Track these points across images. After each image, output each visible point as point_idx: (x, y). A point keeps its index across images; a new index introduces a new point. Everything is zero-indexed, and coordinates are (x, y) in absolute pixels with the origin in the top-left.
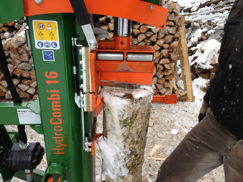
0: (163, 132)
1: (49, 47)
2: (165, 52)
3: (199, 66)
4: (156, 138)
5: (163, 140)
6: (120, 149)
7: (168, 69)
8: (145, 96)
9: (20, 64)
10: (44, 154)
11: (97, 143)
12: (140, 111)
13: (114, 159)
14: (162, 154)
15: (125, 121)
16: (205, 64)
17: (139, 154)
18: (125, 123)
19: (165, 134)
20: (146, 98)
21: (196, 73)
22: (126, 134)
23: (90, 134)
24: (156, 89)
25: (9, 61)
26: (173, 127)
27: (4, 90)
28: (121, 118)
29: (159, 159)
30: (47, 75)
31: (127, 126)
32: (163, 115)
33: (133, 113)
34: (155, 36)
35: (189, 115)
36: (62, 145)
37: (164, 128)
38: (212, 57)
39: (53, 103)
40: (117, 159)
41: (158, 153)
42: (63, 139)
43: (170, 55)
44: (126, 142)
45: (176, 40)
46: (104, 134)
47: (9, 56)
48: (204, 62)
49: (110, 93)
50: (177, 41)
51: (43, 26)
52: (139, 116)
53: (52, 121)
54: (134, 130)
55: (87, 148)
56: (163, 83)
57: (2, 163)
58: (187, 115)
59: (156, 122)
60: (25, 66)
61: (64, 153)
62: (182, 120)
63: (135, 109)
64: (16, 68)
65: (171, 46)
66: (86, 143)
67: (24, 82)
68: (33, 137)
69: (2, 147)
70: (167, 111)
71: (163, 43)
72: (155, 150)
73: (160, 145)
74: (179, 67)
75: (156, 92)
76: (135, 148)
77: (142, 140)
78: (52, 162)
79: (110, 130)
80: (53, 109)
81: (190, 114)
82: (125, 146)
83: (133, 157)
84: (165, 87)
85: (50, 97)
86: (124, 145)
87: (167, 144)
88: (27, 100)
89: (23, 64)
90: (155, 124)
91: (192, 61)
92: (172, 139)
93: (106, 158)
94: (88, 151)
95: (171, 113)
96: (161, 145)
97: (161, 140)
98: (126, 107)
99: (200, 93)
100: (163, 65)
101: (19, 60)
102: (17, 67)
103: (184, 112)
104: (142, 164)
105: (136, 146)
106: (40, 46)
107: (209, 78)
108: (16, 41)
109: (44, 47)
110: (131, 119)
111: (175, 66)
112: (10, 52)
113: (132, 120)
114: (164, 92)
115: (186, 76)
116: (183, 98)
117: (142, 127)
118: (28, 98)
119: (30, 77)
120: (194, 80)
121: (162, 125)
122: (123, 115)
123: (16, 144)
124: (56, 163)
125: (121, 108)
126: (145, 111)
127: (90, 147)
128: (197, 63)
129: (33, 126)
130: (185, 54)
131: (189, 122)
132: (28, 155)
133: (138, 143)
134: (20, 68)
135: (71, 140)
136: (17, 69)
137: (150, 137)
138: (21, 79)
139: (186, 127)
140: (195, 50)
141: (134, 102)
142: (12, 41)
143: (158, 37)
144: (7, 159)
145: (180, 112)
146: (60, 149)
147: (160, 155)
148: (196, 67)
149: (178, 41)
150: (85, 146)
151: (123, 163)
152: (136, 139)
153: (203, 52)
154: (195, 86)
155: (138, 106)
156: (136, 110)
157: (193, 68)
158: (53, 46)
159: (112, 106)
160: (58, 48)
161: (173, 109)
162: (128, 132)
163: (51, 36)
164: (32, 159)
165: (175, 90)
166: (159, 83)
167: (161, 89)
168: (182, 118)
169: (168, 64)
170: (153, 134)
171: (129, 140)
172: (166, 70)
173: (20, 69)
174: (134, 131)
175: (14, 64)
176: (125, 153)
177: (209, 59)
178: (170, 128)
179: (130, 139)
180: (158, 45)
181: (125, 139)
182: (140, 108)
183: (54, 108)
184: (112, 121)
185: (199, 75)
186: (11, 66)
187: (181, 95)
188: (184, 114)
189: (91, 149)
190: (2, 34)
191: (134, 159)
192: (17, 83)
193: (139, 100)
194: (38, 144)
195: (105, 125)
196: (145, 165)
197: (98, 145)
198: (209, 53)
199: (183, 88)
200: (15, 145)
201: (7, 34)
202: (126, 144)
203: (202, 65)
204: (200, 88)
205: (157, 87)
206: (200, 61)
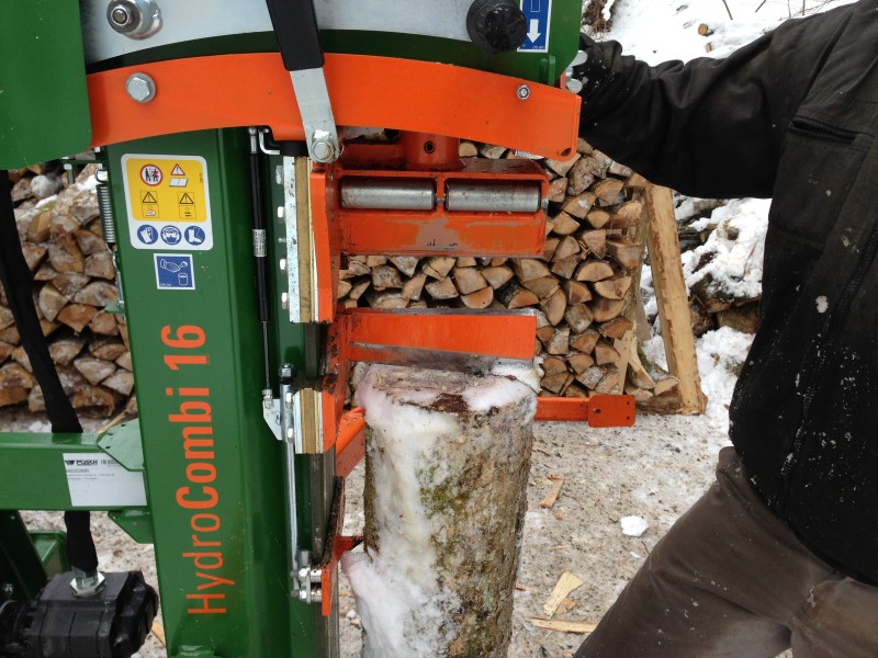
0: (593, 526)
1: (178, 241)
2: (595, 239)
3: (720, 288)
4: (567, 550)
5: (591, 555)
6: (425, 592)
7: (608, 300)
8: (511, 401)
9: (84, 286)
10: (155, 614)
11: (344, 570)
12: (492, 456)
13: (402, 627)
14: (587, 608)
15: (441, 490)
16: (740, 279)
17: (491, 609)
18: (439, 499)
19: (598, 535)
20: (511, 411)
21: (709, 311)
22: (443, 539)
23: (318, 541)
24: (565, 369)
25: (44, 278)
26: (627, 507)
27: (24, 381)
28: (427, 480)
29: (578, 628)
30: (169, 336)
31: (445, 510)
32: (590, 463)
33: (467, 461)
34: (562, 184)
35: (686, 464)
36: (217, 581)
37: (595, 512)
39: (187, 432)
40: (413, 630)
41: (572, 606)
42: (221, 560)
43: (616, 248)
44: (443, 565)
45: (634, 196)
46: (369, 539)
47: (45, 261)
48: (739, 272)
49: (388, 394)
50: (639, 199)
51: (159, 174)
52: (489, 472)
53: (185, 497)
54: (471, 523)
55: (305, 588)
56: (591, 349)
57: (7, 646)
58: (680, 466)
59: (567, 490)
60: (101, 293)
61: (223, 611)
62: (660, 483)
63: (474, 448)
64: (69, 303)
65: (616, 217)
66: (303, 573)
67: (95, 350)
68: (123, 549)
69: (9, 588)
70: (606, 448)
71: (587, 207)
72: (563, 595)
73: (580, 575)
74: (650, 290)
75: (567, 380)
76: (477, 588)
77: (504, 557)
78: (185, 644)
79: (389, 524)
80: (189, 455)
81: (691, 460)
82: (440, 582)
83: (472, 619)
84: (599, 362)
85: (179, 413)
86: (437, 576)
87: (608, 572)
88: (104, 413)
89: (96, 286)
90: (564, 499)
91: (697, 270)
92: (625, 553)
93: (375, 627)
94: (309, 601)
95: (622, 457)
96: (586, 577)
97: (583, 559)
98: (443, 443)
100: (589, 285)
101: (82, 273)
102: (73, 297)
103: (670, 453)
104: (506, 647)
105: (482, 582)
106: (147, 239)
108: (70, 207)
109: (160, 244)
110: (460, 484)
111: (633, 287)
112: (51, 247)
113: (464, 489)
114: (594, 380)
115: (673, 324)
116: (665, 401)
117: (501, 513)
118: (107, 407)
119: (119, 334)
120: (704, 336)
121: (589, 500)
122: (433, 470)
123: (58, 577)
124: (197, 647)
125: (426, 446)
126: (509, 456)
127: (315, 585)
128: (715, 277)
129: (116, 513)
130: (666, 246)
132: (101, 617)
133: (488, 570)
134: (85, 302)
135: (249, 564)
136: (74, 306)
137: (546, 545)
138: (84, 341)
139: (675, 508)
140: (708, 230)
141: (469, 425)
142: (57, 207)
143: (571, 189)
144: (27, 632)
145: (653, 452)
146: (210, 596)
147: (579, 612)
148: (711, 290)
149: (643, 199)
150: (300, 583)
151: (436, 644)
152: (479, 557)
153: (733, 236)
154: (709, 358)
155: (485, 438)
156: (478, 452)
157: (698, 295)
158: (192, 238)
159: (393, 440)
160: (208, 244)
161: (628, 442)
162: (452, 531)
163: (183, 208)
164: (114, 632)
165: (636, 374)
166: (575, 350)
167: (584, 371)
168: (662, 473)
169: (607, 282)
170: (555, 535)
171: (456, 560)
172: (602, 302)
173: (85, 305)
174: (471, 528)
175: (62, 286)
176: (440, 605)
177: (757, 261)
178: (616, 512)
179: (459, 555)
180: (572, 216)
181: (442, 554)
182: (494, 445)
183: (192, 449)
184: (396, 491)
185: (721, 319)
186: (52, 297)
187: (658, 392)
188: (667, 459)
189: (319, 592)
190: (22, 181)
191: (473, 627)
192: (70, 356)
193: (487, 418)
194: (135, 578)
195: (372, 504)
196: (527, 650)
197: (348, 577)
198: (756, 239)
199: (665, 367)
200: (55, 580)
201: (40, 183)
202: (445, 574)
203: (732, 284)
204: (725, 364)
205: (568, 364)
206: (723, 269)
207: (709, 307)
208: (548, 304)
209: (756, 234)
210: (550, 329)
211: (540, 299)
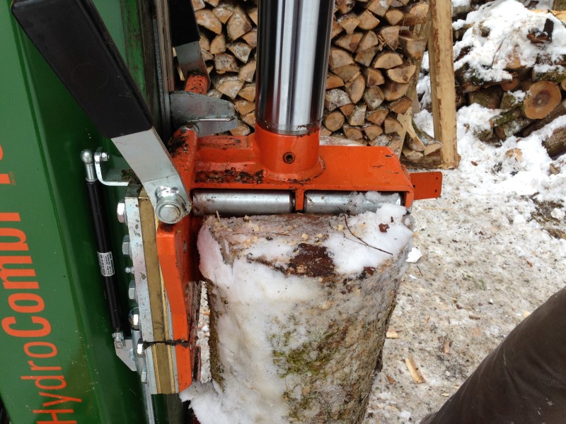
2: (390, 34)
3: (474, 74)
7: (396, 84)
12: (360, 318)
15: (298, 354)
16: (489, 67)
18: (294, 361)
20: (387, 269)
21: (464, 92)
22: (297, 395)
24: (361, 136)
28: (281, 344)
31: (301, 371)
33: (330, 327)
35: (445, 206)
38: (510, 48)
43: (406, 42)
44: (296, 417)
48: (489, 62)
52: (354, 333)
53: (11, 326)
56: (382, 121)
58: (442, 208)
62: (428, 222)
63: (340, 313)
65: (408, 16)
71: (386, 7)
79: (235, 373)
80: (8, 285)
81: (448, 203)
84: (387, 132)
91: (458, 59)
92: (406, 275)
98: (302, 309)
99: (474, 146)
100: (383, 71)
107: (498, 106)
110: (320, 348)
111: (416, 74)
113: (325, 352)
115: (443, 102)
116: (430, 160)
117: (363, 365)
120: (460, 110)
122: (288, 334)
125: (281, 312)
128: (471, 66)
130: (443, 40)
131: (448, 227)
139: (439, 240)
140: (463, 30)
141: (336, 291)
146: (58, 411)
148: (467, 75)
152: (336, 407)
153: (485, 34)
154: (463, 127)
156: (344, 316)
157: (459, 78)
159: (239, 302)
162: (307, 389)
165: (412, 140)
166: (369, 122)
167: (376, 138)
168: (429, 214)
169: (397, 69)
171: (311, 413)
172: (392, 85)
174: (329, 385)
177: (503, 54)
179: (314, 408)
180: (374, 14)
181: (295, 409)
183: (11, 279)
184: (243, 348)
185: (472, 98)
187: (427, 153)
193: (358, 281)
198: (503, 37)
199: (431, 133)
203: (483, 71)
204: (473, 131)
205: (364, 133)
206: (477, 59)
207: (464, 88)
208: (351, 87)
209: (504, 32)
210: (351, 106)
211: (345, 83)
